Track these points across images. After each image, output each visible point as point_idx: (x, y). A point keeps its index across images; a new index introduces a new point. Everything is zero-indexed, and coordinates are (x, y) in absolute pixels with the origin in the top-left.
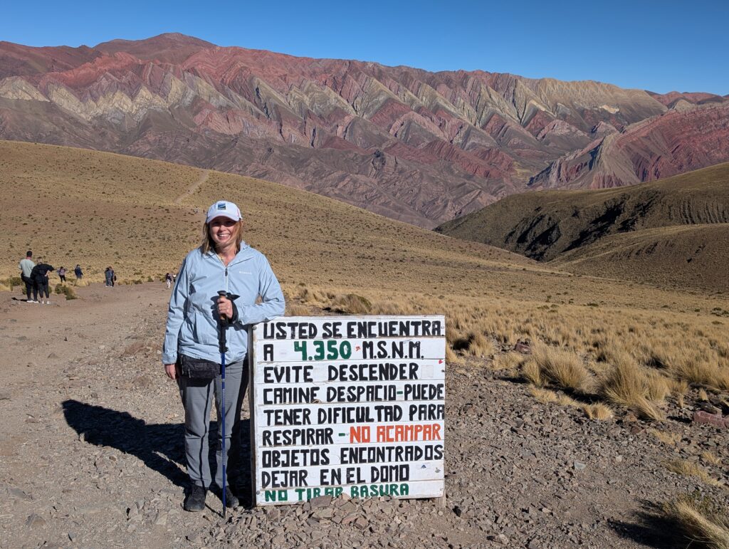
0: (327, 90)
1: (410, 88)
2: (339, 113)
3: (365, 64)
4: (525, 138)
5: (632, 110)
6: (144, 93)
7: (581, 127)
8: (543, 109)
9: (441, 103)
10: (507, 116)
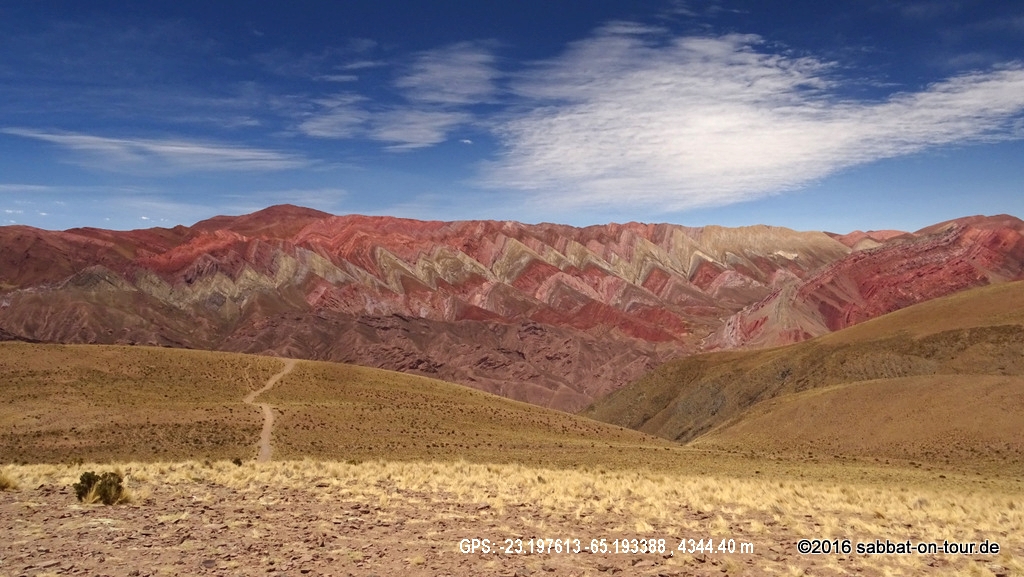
0: (460, 255)
1: (556, 246)
2: (477, 279)
3: (502, 223)
4: (694, 293)
5: (811, 254)
6: (249, 274)
7: (756, 277)
8: (711, 260)
9: (594, 261)
10: (671, 271)
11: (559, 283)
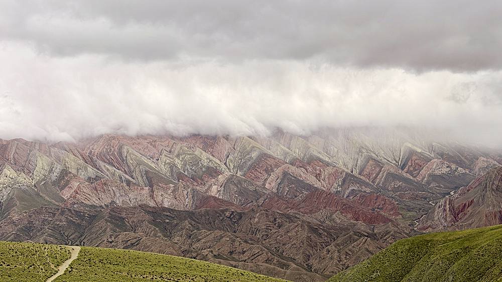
2: (213, 172)
4: (406, 180)
10: (383, 160)
11: (285, 174)
